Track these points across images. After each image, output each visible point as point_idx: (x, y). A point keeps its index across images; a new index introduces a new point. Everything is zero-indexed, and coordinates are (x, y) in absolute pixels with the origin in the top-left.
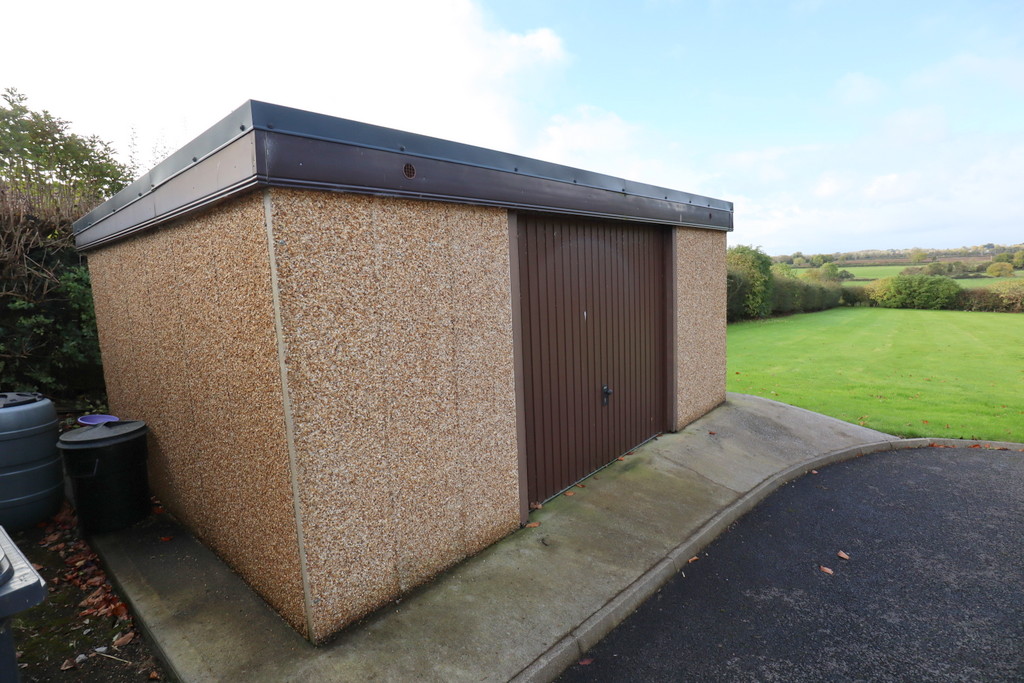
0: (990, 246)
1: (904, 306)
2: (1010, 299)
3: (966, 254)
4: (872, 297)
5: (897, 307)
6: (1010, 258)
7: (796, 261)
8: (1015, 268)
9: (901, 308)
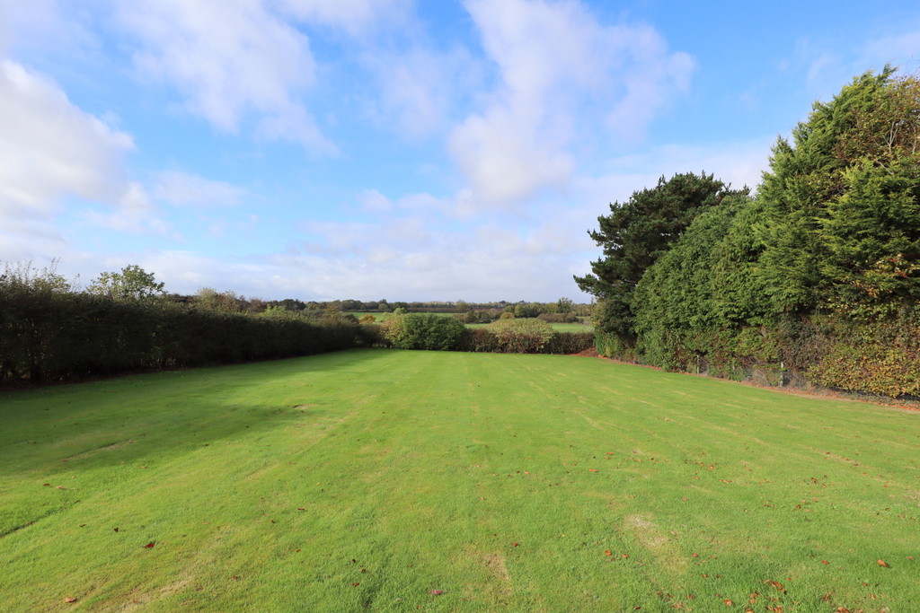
0: (503, 302)
1: (417, 347)
2: (504, 339)
3: (489, 307)
4: (387, 337)
5: (410, 349)
6: (513, 310)
7: (380, 306)
8: (515, 316)
9: (413, 349)
